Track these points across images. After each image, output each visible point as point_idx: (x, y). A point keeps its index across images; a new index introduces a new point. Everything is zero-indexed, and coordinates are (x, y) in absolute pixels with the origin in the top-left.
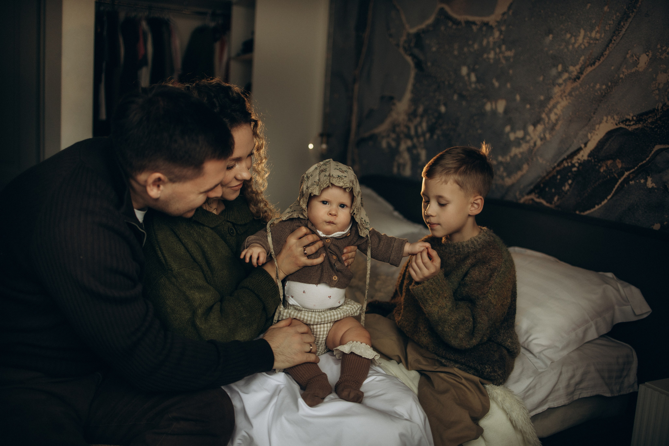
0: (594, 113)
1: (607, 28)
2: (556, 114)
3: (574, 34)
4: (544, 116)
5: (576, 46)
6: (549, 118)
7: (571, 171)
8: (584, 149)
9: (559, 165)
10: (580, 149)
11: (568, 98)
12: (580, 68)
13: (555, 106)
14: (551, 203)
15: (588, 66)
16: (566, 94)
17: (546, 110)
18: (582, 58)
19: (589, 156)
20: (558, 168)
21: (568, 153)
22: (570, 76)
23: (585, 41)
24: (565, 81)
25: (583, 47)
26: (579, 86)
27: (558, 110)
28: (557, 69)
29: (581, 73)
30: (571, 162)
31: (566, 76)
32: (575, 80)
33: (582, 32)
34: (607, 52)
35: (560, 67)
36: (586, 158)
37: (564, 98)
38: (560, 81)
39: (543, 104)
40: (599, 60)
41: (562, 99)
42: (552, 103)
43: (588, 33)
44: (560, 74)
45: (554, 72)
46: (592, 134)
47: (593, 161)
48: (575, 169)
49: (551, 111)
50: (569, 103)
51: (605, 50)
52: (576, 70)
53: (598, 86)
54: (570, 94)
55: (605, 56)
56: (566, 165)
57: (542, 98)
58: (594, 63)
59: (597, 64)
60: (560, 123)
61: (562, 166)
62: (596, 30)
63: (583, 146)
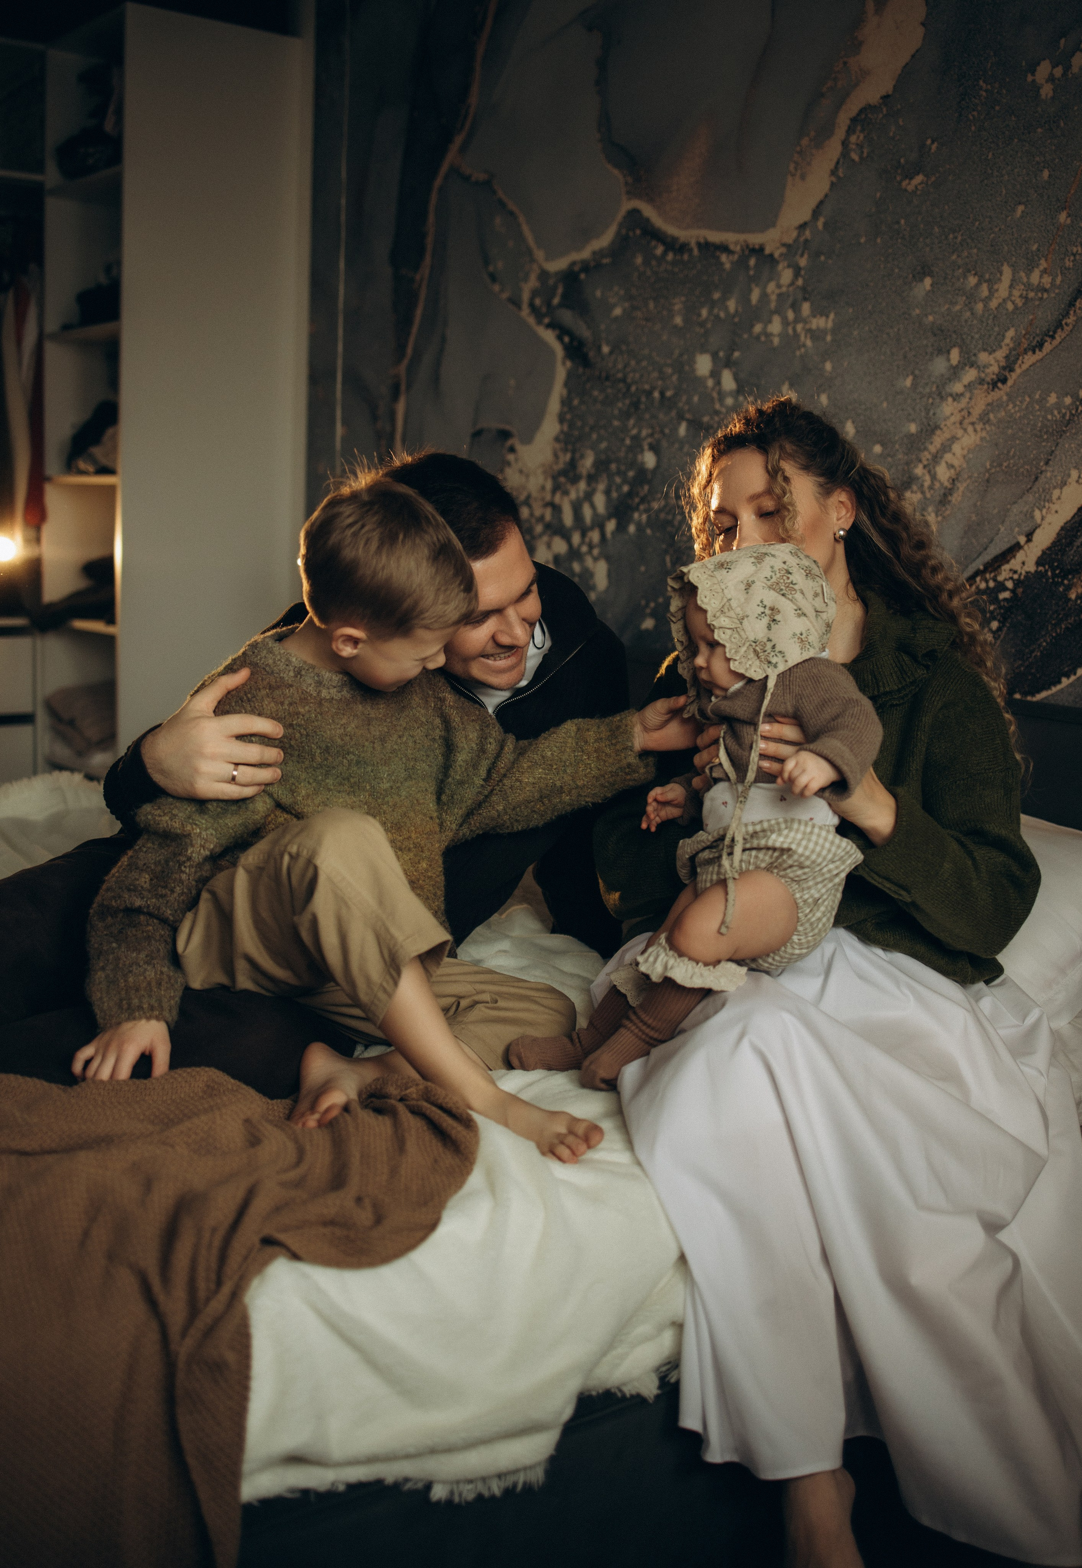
0: (1047, 463)
1: (1069, 263)
2: (950, 466)
3: (987, 276)
4: (919, 471)
5: (994, 304)
6: (934, 477)
7: (995, 600)
8: (1026, 547)
10: (1015, 548)
11: (979, 427)
12: (1007, 357)
13: (946, 448)
15: (1026, 352)
16: (973, 419)
17: (926, 456)
18: (1011, 333)
19: (1039, 563)
21: (987, 557)
22: (983, 375)
23: (1016, 293)
24: (969, 387)
25: (1010, 306)
26: (1005, 398)
27: (956, 455)
28: (949, 360)
29: (1009, 367)
30: (995, 580)
31: (970, 375)
32: (994, 385)
33: (1007, 272)
34: (1071, 319)
35: (955, 355)
36: (1031, 567)
37: (970, 429)
38: (958, 388)
39: (915, 444)
40: (1053, 337)
41: (965, 430)
42: (938, 440)
43: (1023, 274)
44: (955, 372)
45: (939, 366)
46: (1044, 511)
47: (1049, 573)
48: (1005, 595)
49: (936, 458)
50: (982, 439)
51: (1066, 314)
52: (997, 361)
53: (1053, 399)
54: (984, 418)
55: (1067, 329)
56: (983, 585)
57: (913, 428)
58: (1040, 345)
59: (1048, 346)
60: (961, 487)
62: (1042, 267)
63: (1022, 540)
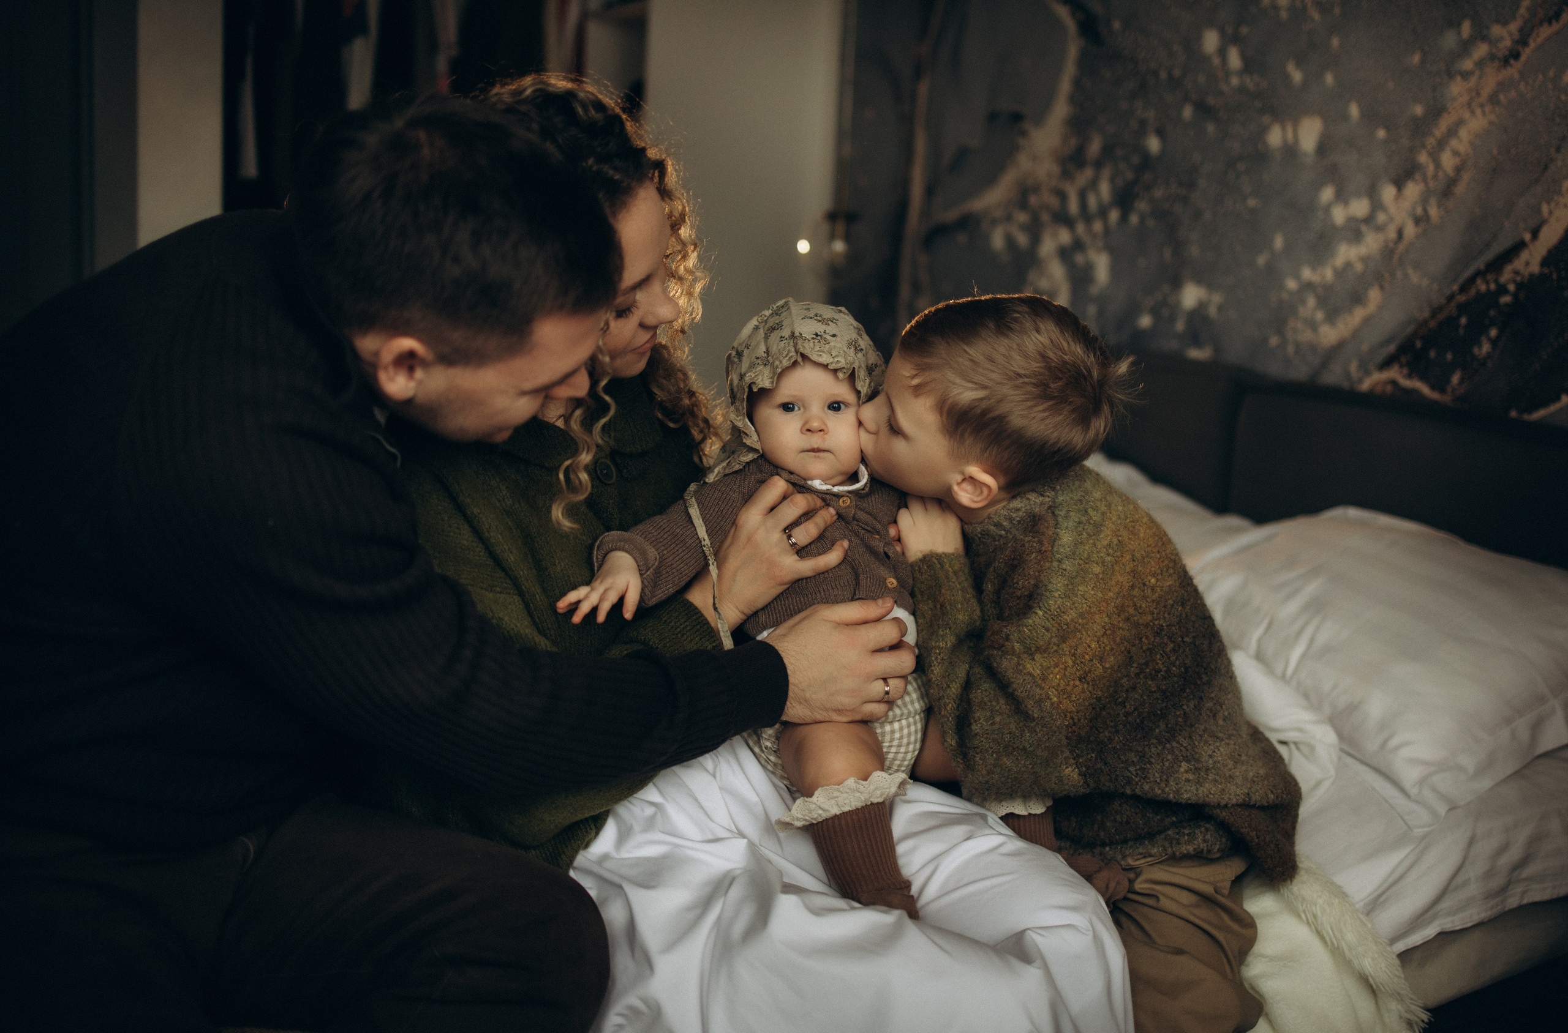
0: (1558, 149)
2: (1456, 153)
4: (1423, 158)
6: (1438, 165)
7: (1496, 305)
8: (1531, 247)
9: (1463, 289)
10: (1519, 246)
11: (1487, 109)
12: (1521, 30)
13: (1452, 132)
14: (1442, 390)
15: (1541, 23)
16: (1482, 100)
17: (1431, 141)
19: (1545, 262)
20: (1462, 298)
21: (1489, 256)
22: (1494, 51)
24: (1480, 64)
26: (1516, 76)
27: (1462, 142)
28: (1459, 33)
29: (1523, 41)
30: (1496, 281)
31: (1482, 50)
32: (1506, 61)
35: (1466, 28)
36: (1535, 268)
37: (1478, 111)
38: (1468, 64)
39: (1420, 128)
41: (1473, 112)
42: (1444, 124)
44: (1466, 47)
45: (1450, 40)
46: (1553, 205)
47: (1555, 276)
48: (1506, 299)
49: (1441, 144)
50: (1491, 123)
52: (1510, 34)
54: (1493, 99)
56: (1483, 288)
57: (1419, 110)
58: (1557, 16)
59: (1564, 18)
60: (1466, 176)
61: (1473, 292)
63: (1527, 237)
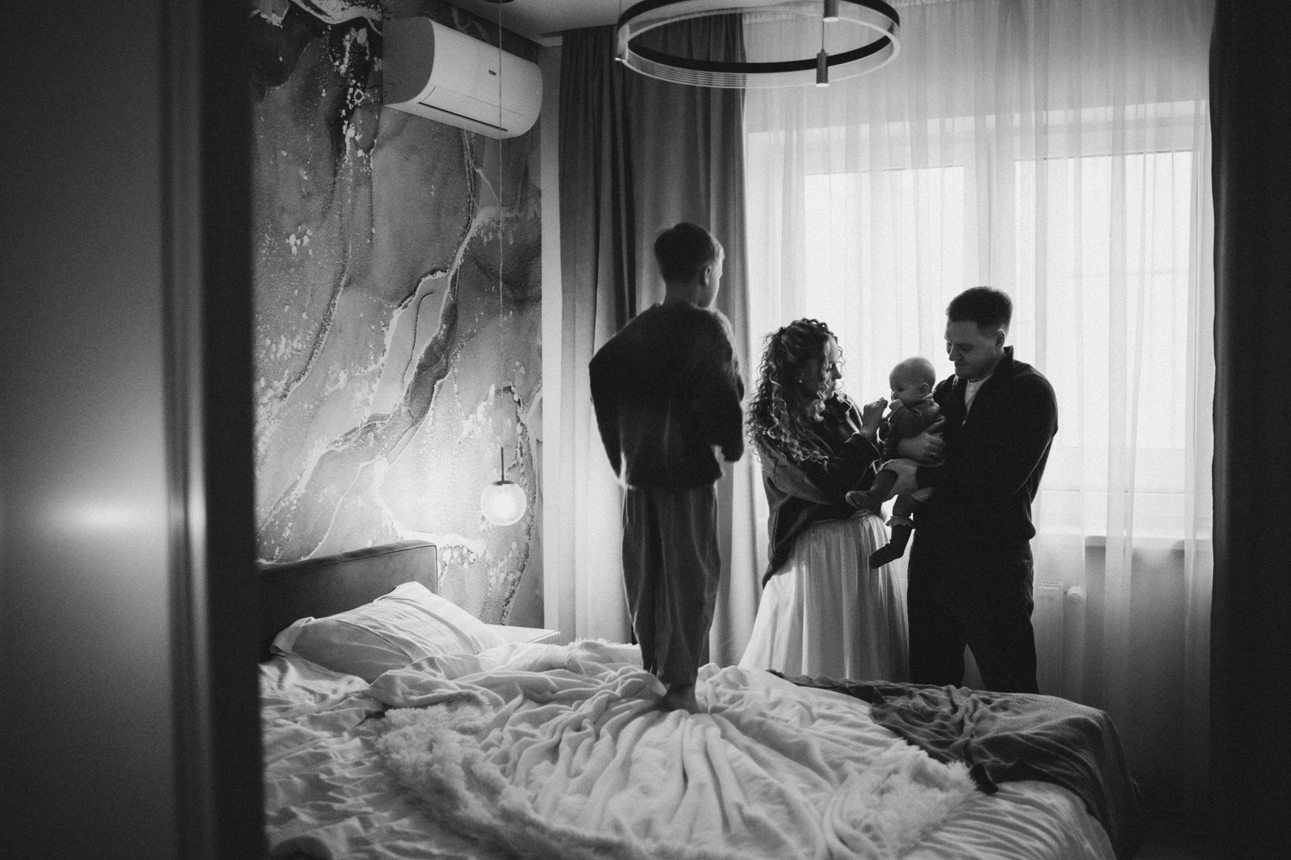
1: (308, 339)
3: (275, 340)
5: (279, 355)
6: (258, 449)
7: (290, 511)
8: (300, 481)
9: (275, 508)
10: (297, 482)
11: (276, 420)
12: (286, 384)
13: (262, 433)
14: (272, 559)
15: (293, 382)
16: (273, 417)
18: (287, 371)
19: (306, 488)
20: (275, 512)
21: (284, 490)
22: (276, 393)
23: (288, 351)
24: (270, 399)
25: (286, 358)
26: (286, 405)
27: (267, 437)
28: (260, 385)
29: (287, 389)
30: (289, 501)
31: (270, 393)
32: (281, 399)
33: (283, 339)
34: (310, 367)
35: (263, 382)
36: (303, 491)
37: (272, 422)
38: (266, 400)
40: (304, 374)
42: (259, 430)
43: (290, 342)
44: (264, 392)
45: (256, 388)
46: (307, 462)
47: (311, 493)
48: (293, 509)
49: (258, 439)
50: (278, 427)
51: (308, 363)
52: (282, 386)
53: (306, 406)
54: (278, 416)
55: (310, 371)
56: (284, 505)
58: (299, 378)
59: (303, 379)
61: (280, 508)
62: (297, 339)
63: (299, 477)
